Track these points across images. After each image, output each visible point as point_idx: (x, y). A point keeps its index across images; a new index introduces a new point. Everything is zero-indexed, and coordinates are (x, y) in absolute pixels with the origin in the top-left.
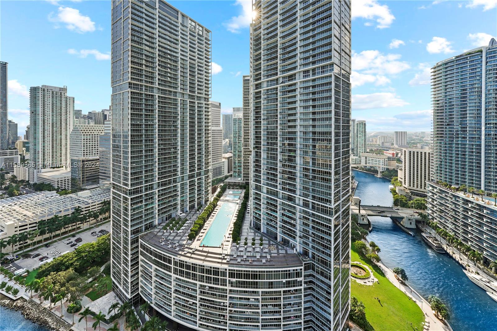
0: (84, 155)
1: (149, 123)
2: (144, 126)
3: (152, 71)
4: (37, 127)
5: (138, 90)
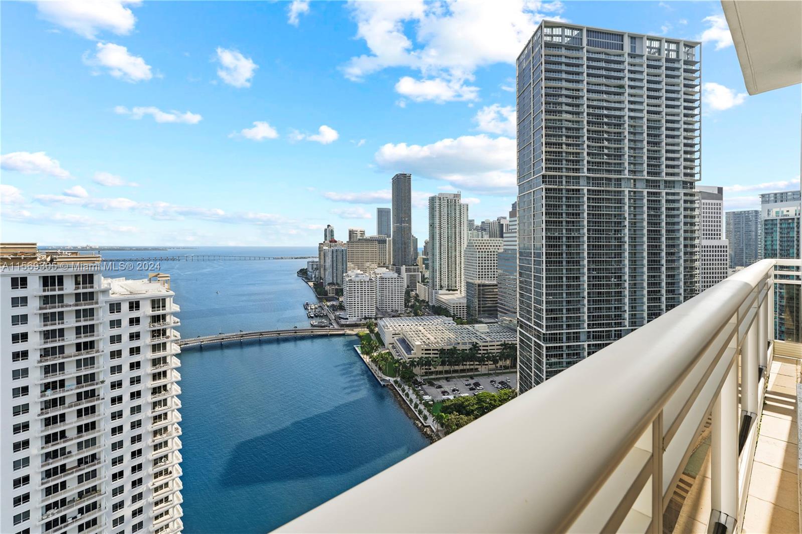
0: (479, 278)
1: (573, 235)
2: (564, 239)
3: (578, 151)
4: (435, 242)
5: (556, 185)
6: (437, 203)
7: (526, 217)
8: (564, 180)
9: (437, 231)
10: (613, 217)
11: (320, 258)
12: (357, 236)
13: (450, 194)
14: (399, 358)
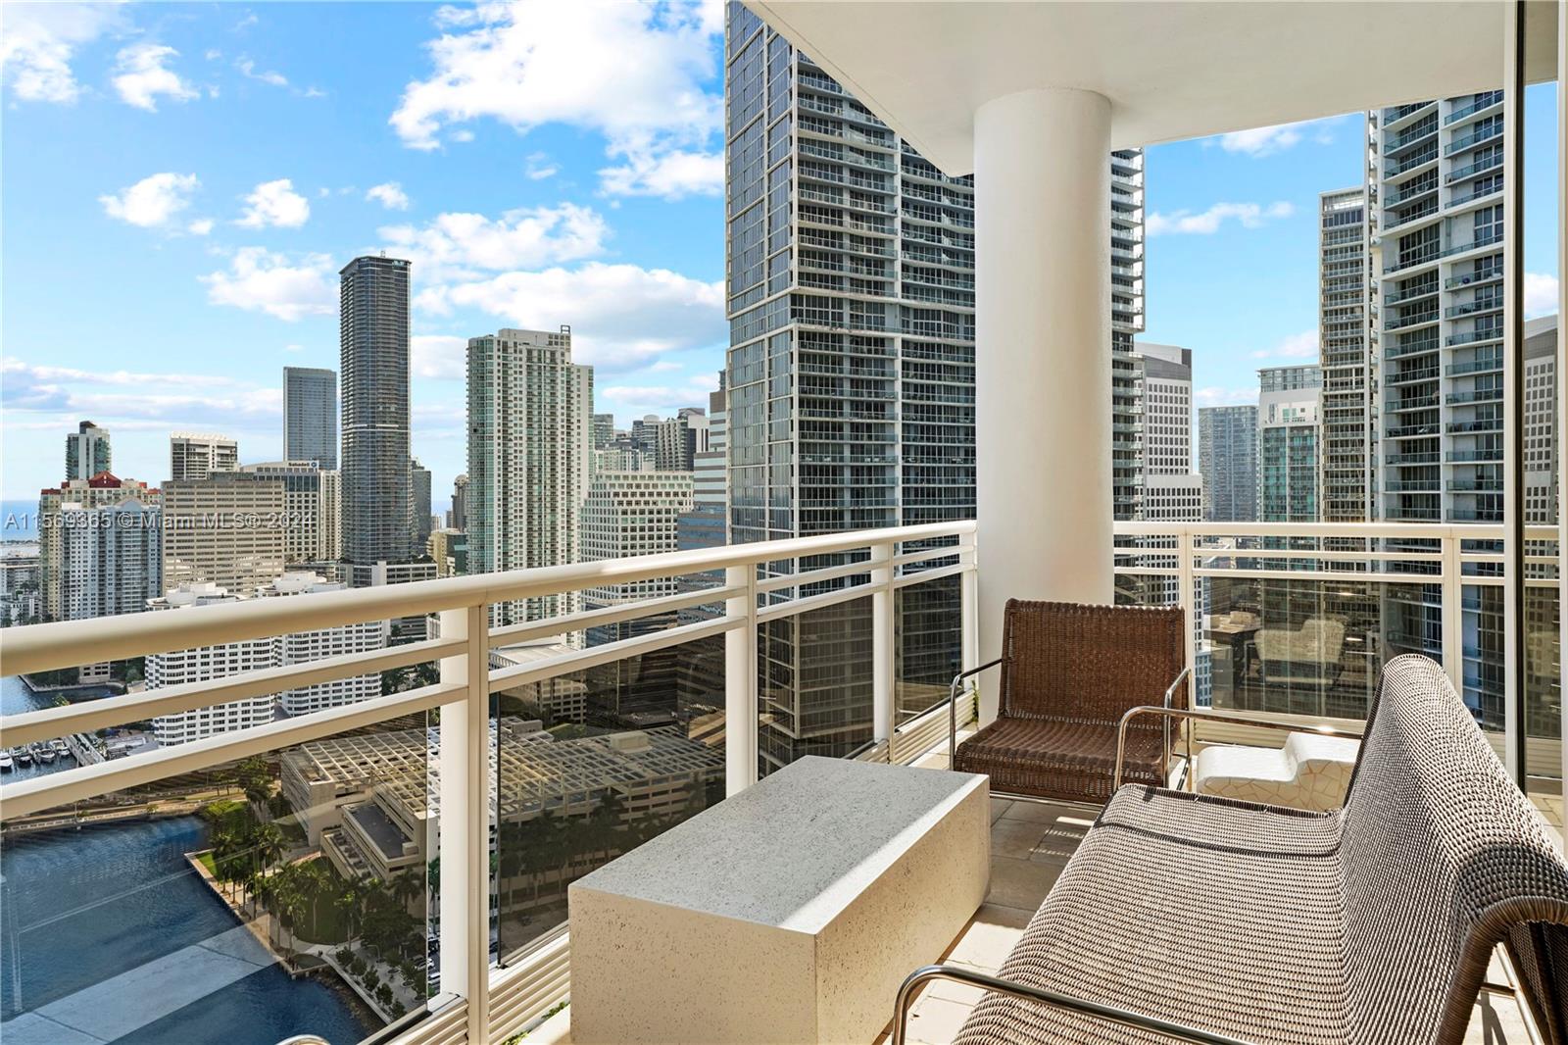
0: (624, 591)
1: (867, 462)
2: (847, 474)
3: (880, 235)
4: (487, 484)
5: (827, 324)
6: (495, 361)
7: (750, 410)
8: (846, 311)
9: (496, 449)
10: (962, 416)
11: (45, 545)
12: (205, 464)
13: (537, 335)
14: (360, 873)
